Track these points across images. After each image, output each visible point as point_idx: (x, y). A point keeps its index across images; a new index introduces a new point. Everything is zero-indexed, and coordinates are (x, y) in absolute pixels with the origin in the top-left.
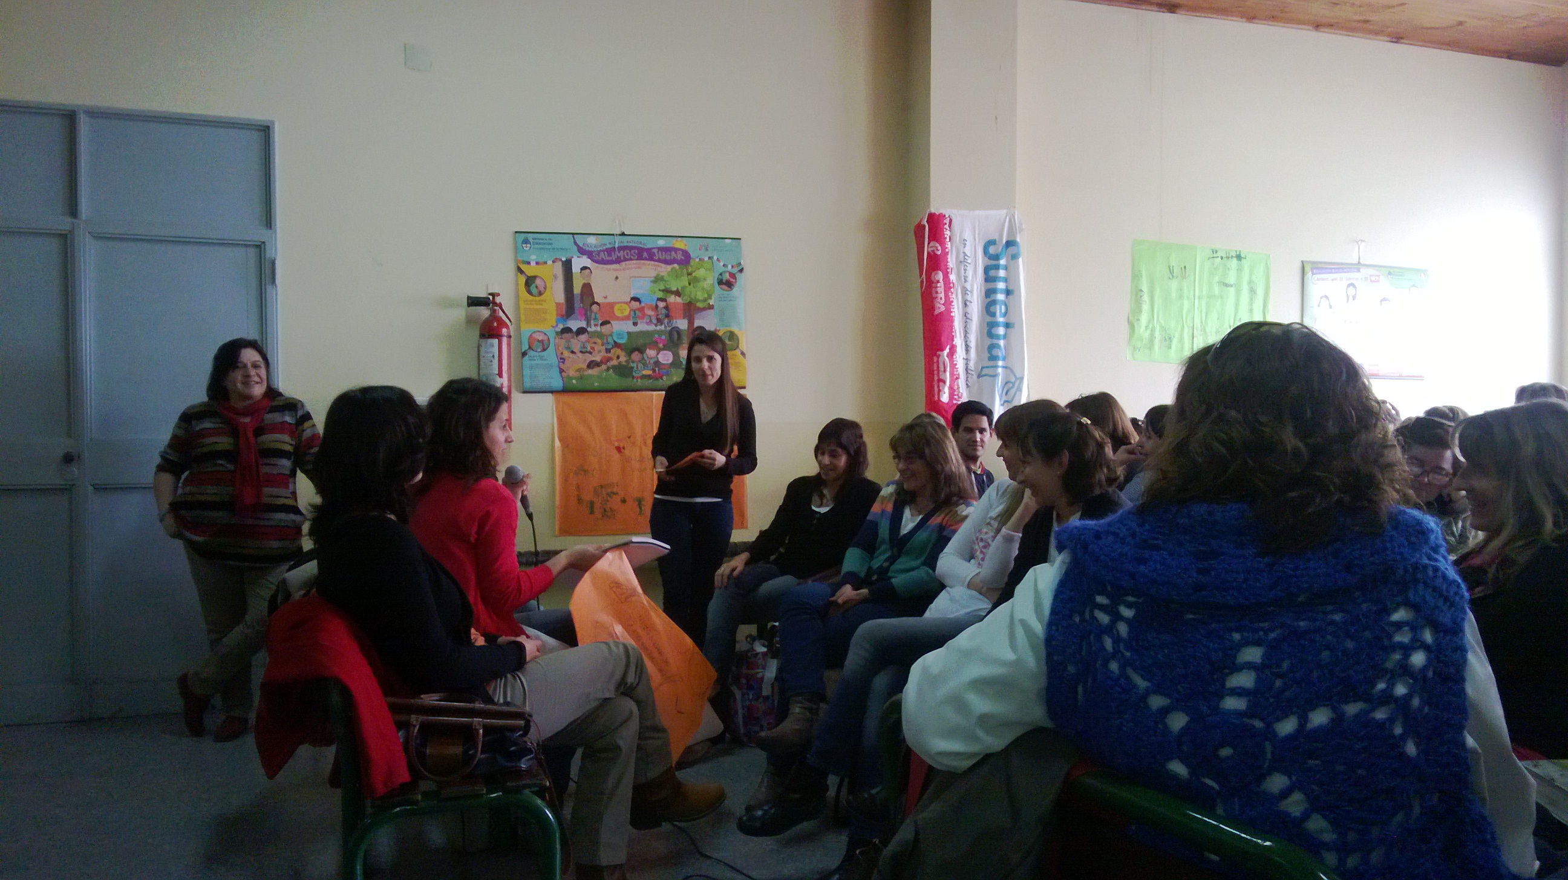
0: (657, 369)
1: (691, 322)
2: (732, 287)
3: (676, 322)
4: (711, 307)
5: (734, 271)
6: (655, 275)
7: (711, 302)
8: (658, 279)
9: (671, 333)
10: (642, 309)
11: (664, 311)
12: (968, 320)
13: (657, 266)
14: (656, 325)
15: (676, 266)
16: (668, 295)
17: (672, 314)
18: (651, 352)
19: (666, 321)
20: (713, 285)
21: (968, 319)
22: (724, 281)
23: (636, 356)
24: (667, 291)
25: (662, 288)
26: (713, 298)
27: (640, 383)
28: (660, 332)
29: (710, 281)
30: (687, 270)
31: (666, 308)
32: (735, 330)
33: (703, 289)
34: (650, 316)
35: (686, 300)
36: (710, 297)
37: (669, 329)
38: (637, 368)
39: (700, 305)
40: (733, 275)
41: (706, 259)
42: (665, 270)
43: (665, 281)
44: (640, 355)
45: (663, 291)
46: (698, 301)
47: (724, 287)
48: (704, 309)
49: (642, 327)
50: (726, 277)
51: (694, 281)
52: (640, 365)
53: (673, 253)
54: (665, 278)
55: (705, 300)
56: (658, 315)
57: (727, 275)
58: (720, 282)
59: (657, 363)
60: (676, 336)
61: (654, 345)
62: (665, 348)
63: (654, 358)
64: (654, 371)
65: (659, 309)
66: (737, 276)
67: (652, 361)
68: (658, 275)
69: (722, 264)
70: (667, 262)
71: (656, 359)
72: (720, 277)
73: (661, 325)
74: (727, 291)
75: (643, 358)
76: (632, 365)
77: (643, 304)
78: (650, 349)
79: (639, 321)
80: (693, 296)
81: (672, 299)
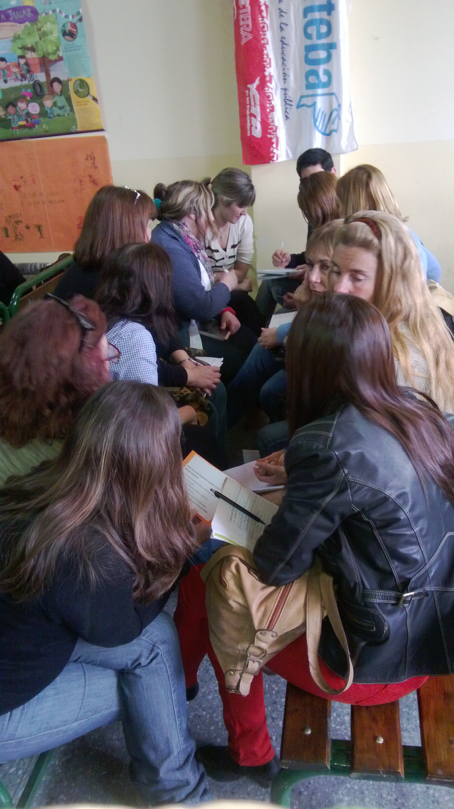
0: (29, 119)
1: (48, 75)
2: (74, 37)
3: (36, 76)
4: (61, 59)
5: (75, 20)
6: (12, 35)
7: (61, 54)
8: (16, 38)
9: (34, 86)
10: (8, 68)
11: (25, 67)
12: (284, 46)
13: (14, 26)
14: (22, 81)
15: (27, 23)
16: (26, 51)
17: (32, 69)
18: (21, 105)
19: (28, 76)
20: (58, 37)
21: (285, 44)
22: (67, 32)
23: (11, 109)
24: (24, 48)
25: (20, 46)
26: (60, 49)
27: (18, 132)
28: (26, 87)
29: (56, 34)
30: (37, 25)
31: (26, 64)
32: (84, 77)
33: (51, 42)
34: (15, 73)
35: (39, 55)
36: (58, 49)
37: (32, 82)
38: (14, 119)
39: (52, 58)
40: (74, 26)
41: (51, 12)
42: (20, 28)
43: (22, 39)
44: (14, 108)
45: (21, 48)
46: (49, 54)
47: (67, 37)
48: (56, 61)
49: (12, 84)
50: (68, 28)
51: (44, 35)
52: (15, 117)
53: (24, 11)
54: (22, 37)
55: (55, 53)
56: (21, 71)
57: (69, 25)
58: (64, 34)
59: (28, 114)
60: (38, 89)
61: (23, 98)
62: (33, 100)
63: (25, 110)
64: (27, 122)
65: (21, 66)
66: (77, 25)
67: (24, 113)
68: (15, 34)
69: (64, 15)
70: (21, 22)
71: (26, 111)
72: (63, 29)
73: (25, 80)
74: (70, 41)
75: (17, 111)
76: (10, 117)
77: (8, 64)
78: (21, 102)
79: (8, 79)
80: (45, 50)
81: (30, 55)
